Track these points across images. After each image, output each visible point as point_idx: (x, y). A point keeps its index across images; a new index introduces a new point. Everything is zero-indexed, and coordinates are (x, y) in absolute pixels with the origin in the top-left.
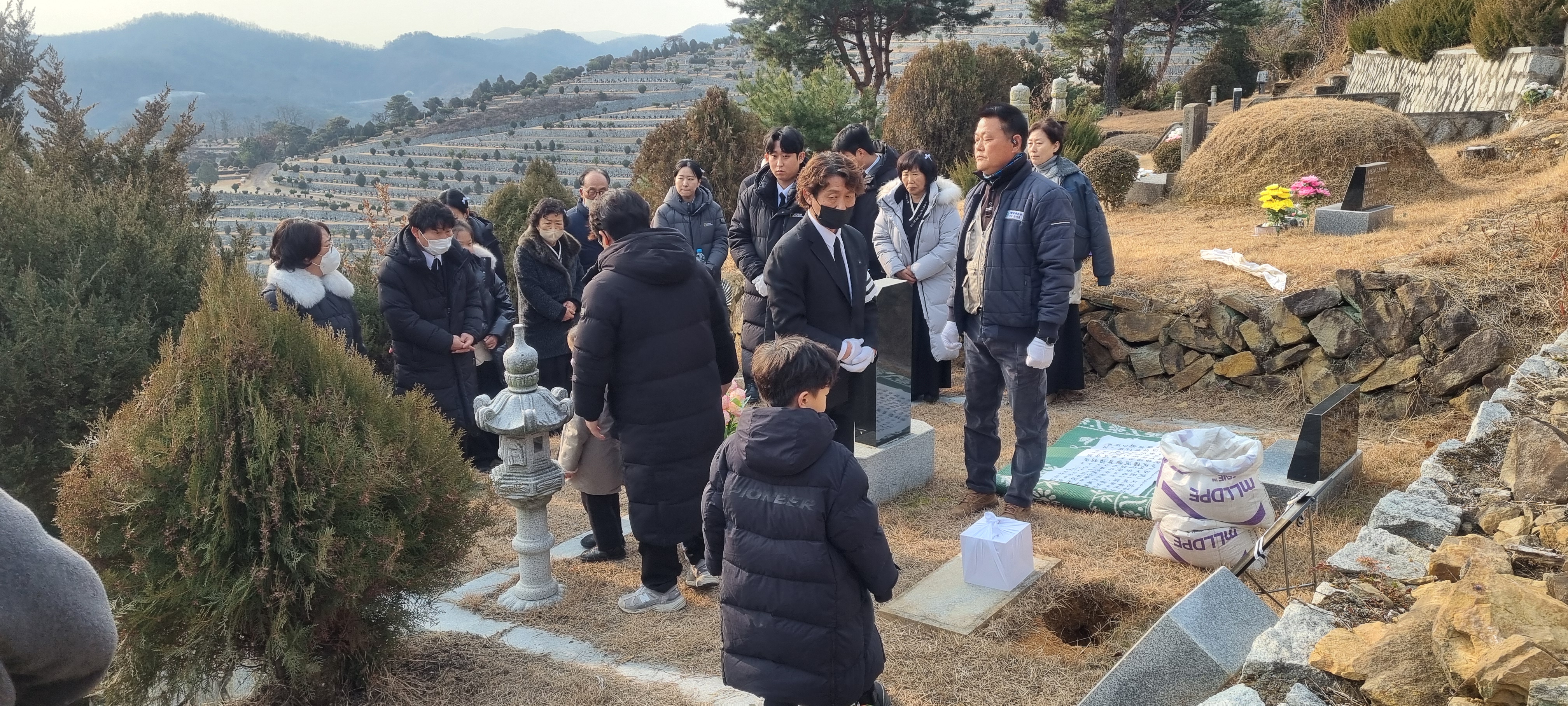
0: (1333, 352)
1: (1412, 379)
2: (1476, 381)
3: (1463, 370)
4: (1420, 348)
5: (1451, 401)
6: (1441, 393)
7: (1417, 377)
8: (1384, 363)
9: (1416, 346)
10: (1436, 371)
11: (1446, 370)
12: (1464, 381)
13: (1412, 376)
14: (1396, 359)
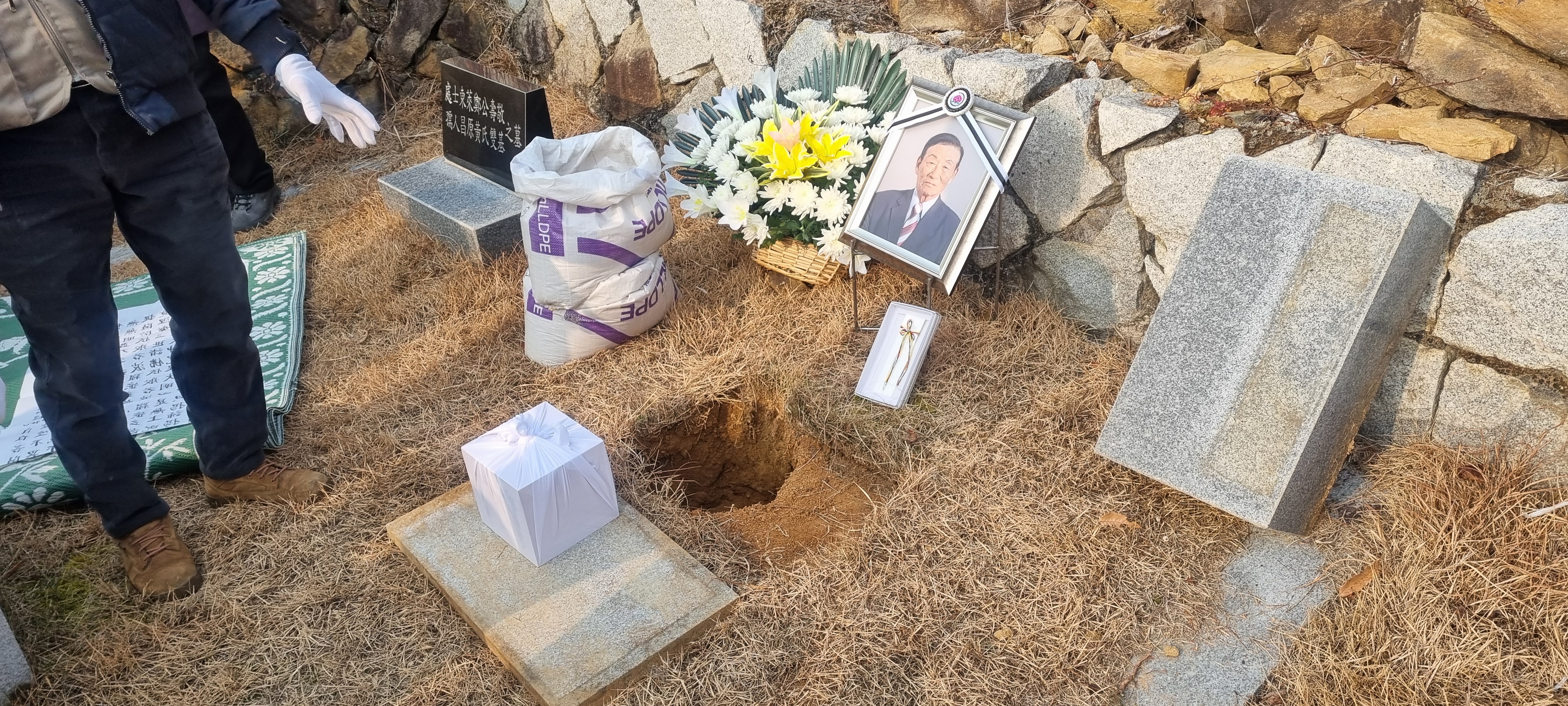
1: (368, 59)
2: (433, 35)
3: (418, 27)
4: (356, 16)
5: (421, 69)
6: (404, 65)
7: (371, 55)
8: (324, 52)
9: (350, 15)
10: (388, 39)
11: (400, 33)
12: (424, 40)
13: (365, 56)
14: (337, 40)
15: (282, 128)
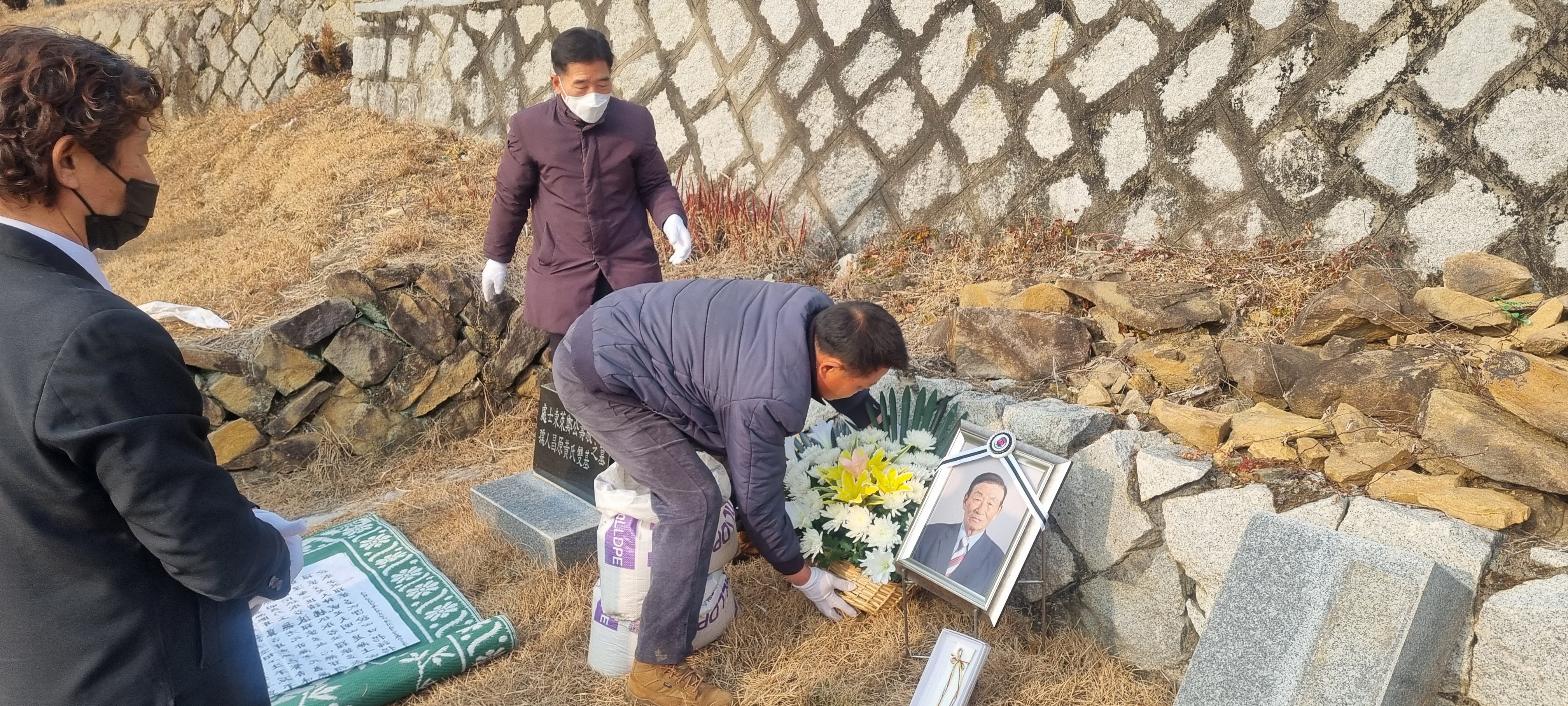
0: (370, 379)
1: (475, 379)
2: (535, 360)
3: (523, 352)
4: (469, 342)
5: (521, 390)
6: (507, 386)
7: (479, 376)
8: (438, 372)
9: (465, 341)
10: (495, 361)
11: (506, 357)
12: (527, 364)
13: (474, 376)
14: (450, 363)
15: (390, 438)
